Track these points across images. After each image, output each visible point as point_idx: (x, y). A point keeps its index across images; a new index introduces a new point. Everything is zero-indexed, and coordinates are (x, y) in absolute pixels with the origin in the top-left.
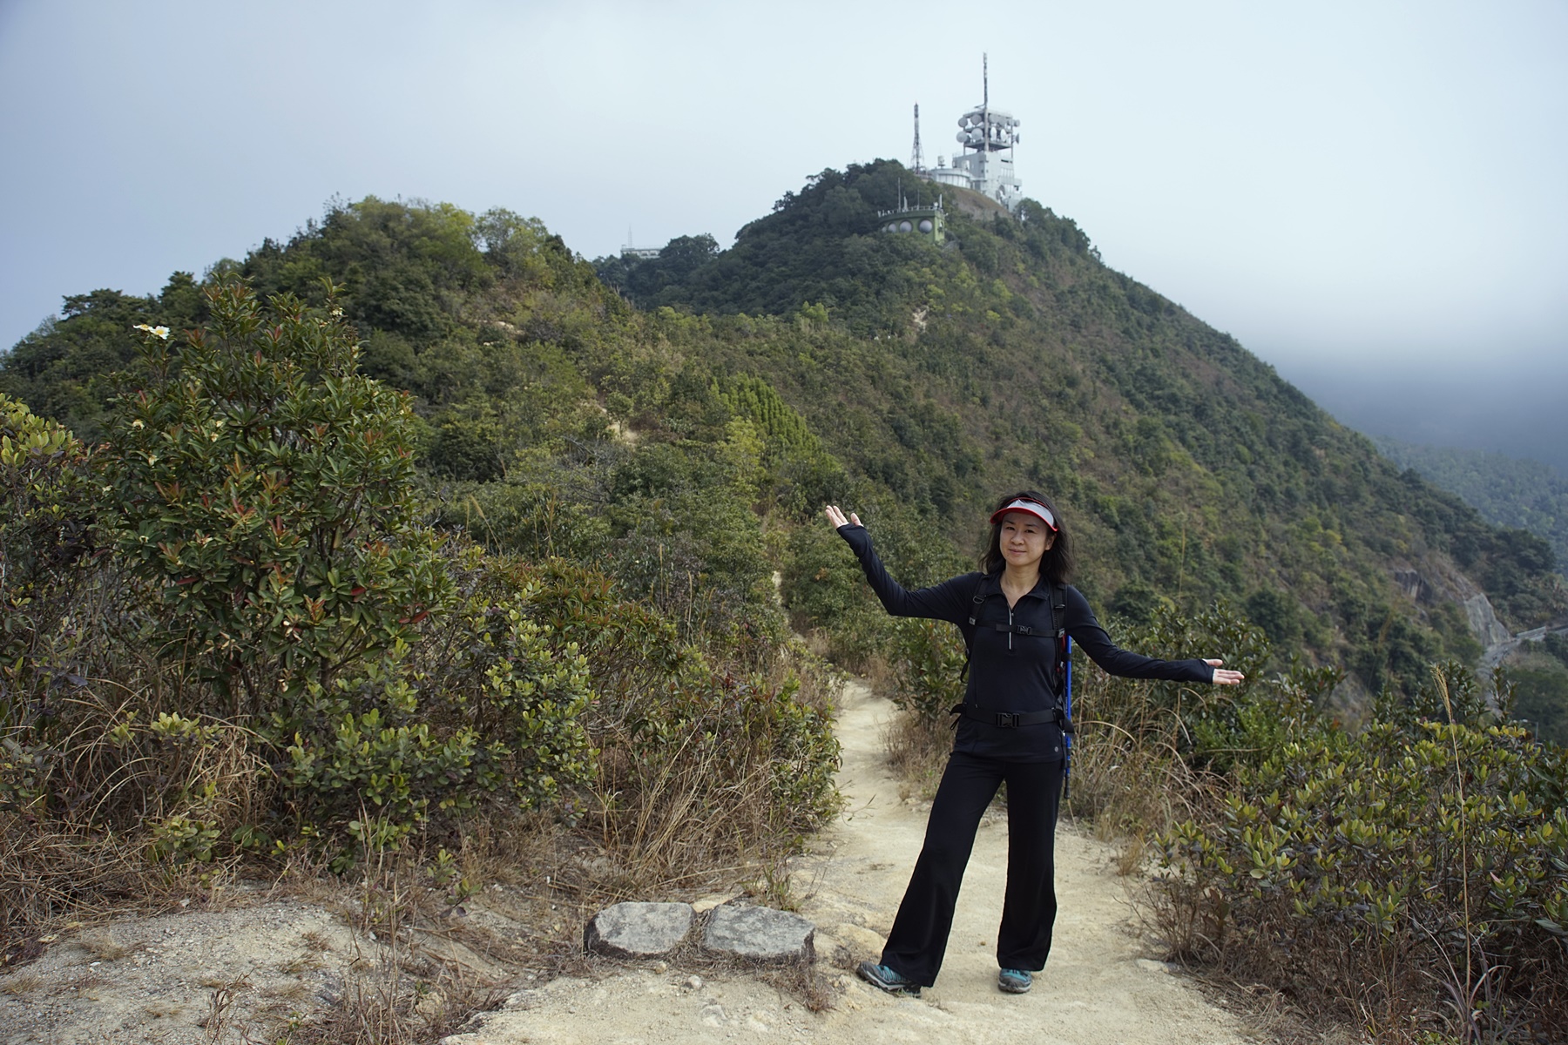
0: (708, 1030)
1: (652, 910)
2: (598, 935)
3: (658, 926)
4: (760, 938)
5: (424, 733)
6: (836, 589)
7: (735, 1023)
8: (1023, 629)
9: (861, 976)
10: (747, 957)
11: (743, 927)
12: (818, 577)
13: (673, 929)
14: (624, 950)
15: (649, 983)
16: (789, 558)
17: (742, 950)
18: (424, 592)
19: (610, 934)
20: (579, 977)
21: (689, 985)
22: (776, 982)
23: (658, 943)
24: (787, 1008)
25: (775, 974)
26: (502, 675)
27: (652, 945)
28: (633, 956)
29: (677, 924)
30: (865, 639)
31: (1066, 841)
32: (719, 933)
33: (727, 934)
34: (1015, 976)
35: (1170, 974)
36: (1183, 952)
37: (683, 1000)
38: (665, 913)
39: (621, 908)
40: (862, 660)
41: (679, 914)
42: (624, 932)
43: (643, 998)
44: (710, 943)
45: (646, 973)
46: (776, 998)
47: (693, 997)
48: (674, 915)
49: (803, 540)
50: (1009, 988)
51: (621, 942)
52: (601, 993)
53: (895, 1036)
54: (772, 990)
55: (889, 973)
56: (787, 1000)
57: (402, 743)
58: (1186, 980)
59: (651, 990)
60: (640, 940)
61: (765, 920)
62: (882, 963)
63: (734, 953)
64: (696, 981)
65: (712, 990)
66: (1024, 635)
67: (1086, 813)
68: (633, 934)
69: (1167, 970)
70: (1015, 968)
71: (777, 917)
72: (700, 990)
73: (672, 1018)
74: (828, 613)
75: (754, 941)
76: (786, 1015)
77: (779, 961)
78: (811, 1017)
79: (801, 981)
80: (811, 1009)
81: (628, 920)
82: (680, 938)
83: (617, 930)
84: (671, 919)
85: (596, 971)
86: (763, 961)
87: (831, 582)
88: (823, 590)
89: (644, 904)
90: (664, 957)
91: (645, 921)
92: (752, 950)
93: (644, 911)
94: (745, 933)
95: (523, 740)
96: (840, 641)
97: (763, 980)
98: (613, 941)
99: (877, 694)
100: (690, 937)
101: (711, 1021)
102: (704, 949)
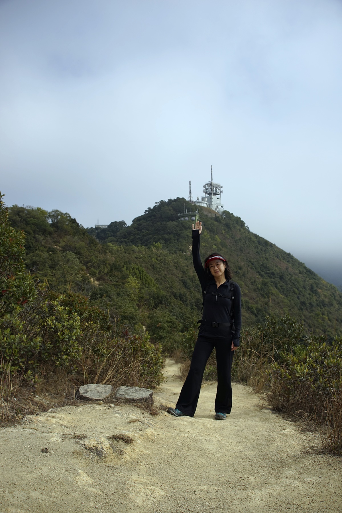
0: (116, 417)
1: (99, 387)
2: (80, 393)
3: (100, 391)
4: (134, 394)
5: (24, 337)
6: (164, 330)
7: (125, 416)
8: (220, 295)
9: (169, 412)
10: (130, 399)
11: (129, 391)
12: (158, 326)
13: (105, 392)
14: (88, 398)
15: (97, 406)
16: (148, 321)
17: (128, 397)
18: (26, 294)
19: (84, 393)
20: (73, 406)
21: (110, 407)
22: (139, 406)
23: (100, 396)
24: (143, 414)
25: (139, 404)
26: (52, 320)
27: (98, 397)
28: (91, 400)
29: (107, 391)
30: (173, 345)
31: (238, 386)
32: (121, 393)
33: (123, 393)
34: (221, 414)
35: (272, 413)
36: (276, 408)
37: (108, 411)
38: (103, 388)
39: (88, 386)
40: (172, 352)
41: (107, 388)
42: (88, 393)
43: (94, 410)
44: (118, 396)
45: (96, 405)
46: (139, 411)
47: (111, 410)
48: (106, 388)
49: (153, 315)
50: (219, 418)
51: (88, 395)
52: (80, 409)
53: (180, 423)
54: (138, 409)
55: (178, 411)
56: (143, 411)
57: (17, 340)
58: (277, 415)
59: (97, 408)
60: (94, 395)
61: (136, 390)
62: (176, 408)
63: (125, 398)
64: (112, 405)
65: (117, 408)
66: (221, 296)
67: (244, 380)
68: (92, 393)
69: (271, 412)
70: (221, 412)
71: (141, 390)
72: (114, 408)
73: (104, 415)
74: (161, 338)
75: (133, 395)
76: (143, 416)
77: (141, 400)
78: (151, 416)
79: (148, 406)
80: (151, 414)
81: (90, 389)
82: (108, 395)
83: (86, 392)
84: (105, 389)
85: (78, 404)
86: (135, 400)
87: (162, 328)
88: (159, 330)
89: (96, 385)
90: (102, 400)
91: (96, 390)
92: (132, 397)
93: (96, 387)
94: (129, 393)
95: (58, 342)
96: (165, 346)
97: (135, 406)
98: (85, 395)
99: (177, 363)
100: (111, 394)
101: (117, 415)
102: (115, 398)
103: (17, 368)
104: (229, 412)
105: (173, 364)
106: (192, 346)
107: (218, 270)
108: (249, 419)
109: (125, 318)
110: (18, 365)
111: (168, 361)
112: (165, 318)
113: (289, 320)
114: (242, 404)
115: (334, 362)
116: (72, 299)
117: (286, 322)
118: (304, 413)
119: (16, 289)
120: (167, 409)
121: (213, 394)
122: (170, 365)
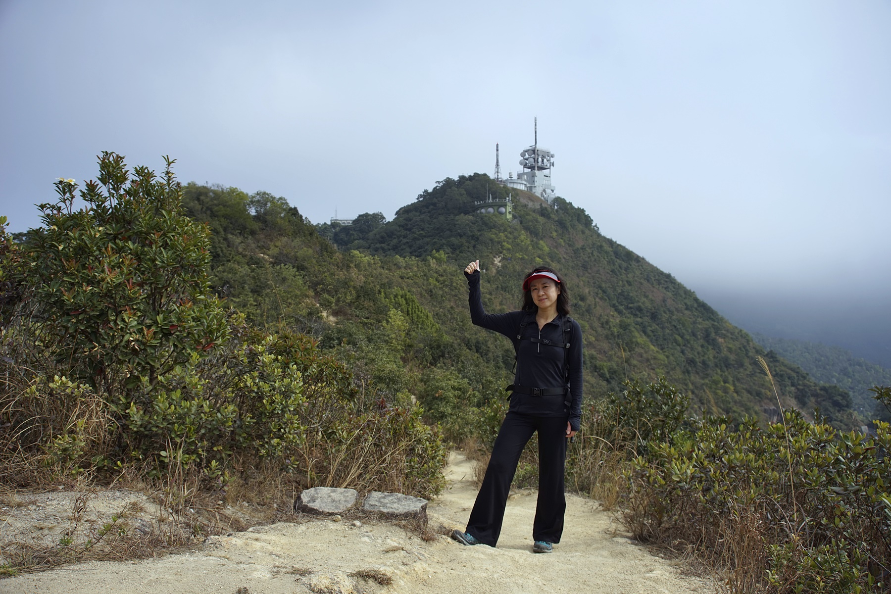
0: (364, 543)
1: (334, 491)
2: (302, 502)
3: (337, 499)
4: (395, 505)
5: (206, 404)
6: (447, 402)
7: (380, 541)
8: (546, 341)
9: (454, 538)
10: (388, 513)
11: (386, 501)
12: (437, 395)
13: (346, 501)
14: (317, 510)
15: (331, 525)
16: (421, 387)
17: (385, 510)
18: (211, 332)
19: (309, 502)
20: (290, 522)
21: (354, 525)
22: (404, 525)
23: (337, 507)
24: (410, 538)
25: (404, 522)
26: (253, 378)
27: (333, 508)
28: (322, 513)
29: (348, 499)
30: (463, 429)
31: (574, 499)
32: (372, 503)
33: (377, 503)
34: (543, 544)
35: (632, 544)
36: (639, 536)
37: (350, 532)
38: (341, 493)
39: (316, 490)
40: (461, 440)
41: (349, 494)
42: (317, 501)
43: (327, 531)
44: (367, 507)
45: (329, 522)
46: (404, 534)
47: (355, 530)
48: (346, 494)
49: (429, 376)
50: (539, 550)
51: (316, 505)
52: (302, 528)
53: (472, 555)
54: (402, 530)
55: (470, 537)
56: (409, 534)
57: (194, 410)
58: (640, 547)
59: (332, 527)
60: (326, 505)
61: (399, 499)
62: (467, 532)
63: (380, 511)
64: (358, 523)
65: (366, 528)
66: (546, 345)
67: (584, 489)
68: (322, 502)
69: (630, 542)
70: (543, 540)
71: (406, 498)
72: (359, 528)
73: (343, 539)
74: (443, 416)
75: (392, 506)
76: (409, 541)
77: (406, 515)
78: (423, 543)
79: (419, 526)
80: (423, 539)
81: (319, 495)
82: (349, 506)
83: (313, 500)
84: (344, 496)
85: (300, 520)
86: (397, 516)
87: (445, 399)
88: (440, 403)
89: (330, 488)
90: (340, 514)
91: (330, 496)
92: (390, 510)
93: (329, 492)
94: (387, 503)
95: (263, 416)
96: (449, 430)
97: (396, 525)
98: (311, 505)
99: (469, 459)
100: (355, 505)
101: (366, 539)
102: (363, 511)
103: (194, 457)
104: (557, 540)
105: (462, 462)
106: (496, 429)
107: (545, 297)
108: (592, 553)
109: (380, 379)
110: (195, 452)
111: (453, 456)
112: (449, 382)
113: (665, 387)
114: (580, 529)
115: (741, 458)
116: (289, 343)
117: (660, 391)
118: (686, 545)
119: (194, 324)
120: (451, 533)
121: (530, 511)
122: (458, 464)
